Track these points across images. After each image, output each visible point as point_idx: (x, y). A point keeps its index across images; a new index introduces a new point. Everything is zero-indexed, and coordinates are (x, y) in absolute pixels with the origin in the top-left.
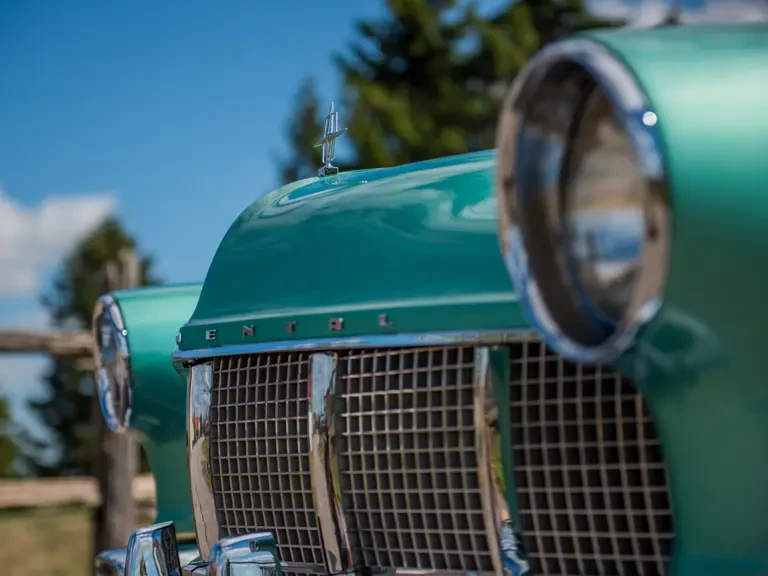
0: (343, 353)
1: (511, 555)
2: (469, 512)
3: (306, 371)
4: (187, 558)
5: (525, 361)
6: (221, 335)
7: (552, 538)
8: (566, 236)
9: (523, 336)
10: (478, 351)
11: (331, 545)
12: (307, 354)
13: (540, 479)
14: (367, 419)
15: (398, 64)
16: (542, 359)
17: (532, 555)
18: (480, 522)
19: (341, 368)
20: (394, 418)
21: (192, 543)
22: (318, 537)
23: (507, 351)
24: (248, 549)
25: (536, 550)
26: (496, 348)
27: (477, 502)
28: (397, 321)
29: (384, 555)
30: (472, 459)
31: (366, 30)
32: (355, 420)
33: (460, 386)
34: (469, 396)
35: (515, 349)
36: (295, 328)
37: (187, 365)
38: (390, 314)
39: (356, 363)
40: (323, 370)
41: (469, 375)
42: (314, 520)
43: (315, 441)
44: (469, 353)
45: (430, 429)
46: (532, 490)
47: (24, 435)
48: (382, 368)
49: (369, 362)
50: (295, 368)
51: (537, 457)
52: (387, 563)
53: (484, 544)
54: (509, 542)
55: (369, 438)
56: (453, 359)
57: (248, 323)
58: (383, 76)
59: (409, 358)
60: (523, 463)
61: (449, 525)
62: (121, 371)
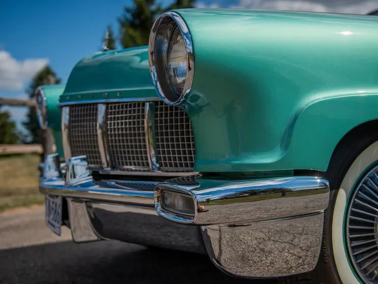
0: (107, 104)
1: (155, 163)
2: (143, 150)
3: (97, 109)
4: (62, 165)
5: (159, 107)
6: (72, 98)
7: (165, 157)
8: (168, 69)
9: (159, 99)
10: (146, 103)
11: (104, 160)
12: (97, 104)
13: (162, 140)
14: (114, 123)
15: (137, 22)
16: (164, 106)
17: (160, 162)
18: (146, 152)
19: (107, 108)
20: (122, 123)
21: (64, 162)
22: (100, 157)
23: (154, 104)
24: (79, 161)
25: (161, 160)
26: (151, 103)
27: (145, 147)
28: (123, 95)
29: (119, 162)
30: (144, 135)
31: (128, 10)
32: (111, 124)
33: (141, 113)
34: (143, 117)
35: (156, 103)
36: (93, 96)
37: (62, 107)
38: (121, 92)
39: (111, 107)
40: (102, 109)
41: (143, 111)
42: (99, 152)
43: (99, 132)
44: (144, 104)
45: (132, 126)
46: (160, 143)
47: (21, 133)
48: (119, 108)
49: (115, 107)
50: (93, 108)
51: (162, 134)
52: (119, 164)
53: (147, 159)
54: (154, 159)
55: (115, 129)
56: (139, 106)
57: (79, 95)
58: (132, 25)
59: (126, 105)
60: (158, 136)
61: (137, 153)
62: (44, 110)
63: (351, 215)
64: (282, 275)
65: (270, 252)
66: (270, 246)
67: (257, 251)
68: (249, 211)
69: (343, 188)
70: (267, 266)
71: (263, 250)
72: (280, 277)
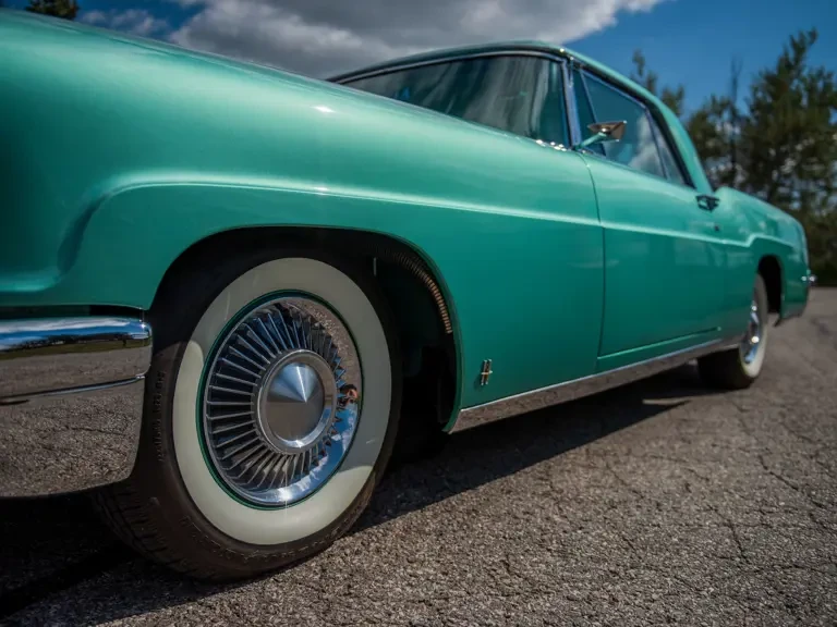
63: (213, 383)
64: (93, 486)
65: (65, 450)
66: (65, 438)
67: (37, 450)
68: (43, 372)
69: (195, 340)
70: (61, 475)
71: (50, 448)
72: (89, 489)
